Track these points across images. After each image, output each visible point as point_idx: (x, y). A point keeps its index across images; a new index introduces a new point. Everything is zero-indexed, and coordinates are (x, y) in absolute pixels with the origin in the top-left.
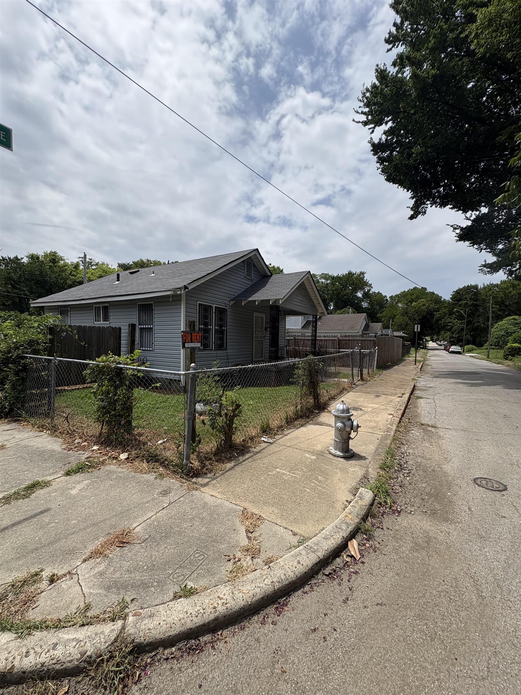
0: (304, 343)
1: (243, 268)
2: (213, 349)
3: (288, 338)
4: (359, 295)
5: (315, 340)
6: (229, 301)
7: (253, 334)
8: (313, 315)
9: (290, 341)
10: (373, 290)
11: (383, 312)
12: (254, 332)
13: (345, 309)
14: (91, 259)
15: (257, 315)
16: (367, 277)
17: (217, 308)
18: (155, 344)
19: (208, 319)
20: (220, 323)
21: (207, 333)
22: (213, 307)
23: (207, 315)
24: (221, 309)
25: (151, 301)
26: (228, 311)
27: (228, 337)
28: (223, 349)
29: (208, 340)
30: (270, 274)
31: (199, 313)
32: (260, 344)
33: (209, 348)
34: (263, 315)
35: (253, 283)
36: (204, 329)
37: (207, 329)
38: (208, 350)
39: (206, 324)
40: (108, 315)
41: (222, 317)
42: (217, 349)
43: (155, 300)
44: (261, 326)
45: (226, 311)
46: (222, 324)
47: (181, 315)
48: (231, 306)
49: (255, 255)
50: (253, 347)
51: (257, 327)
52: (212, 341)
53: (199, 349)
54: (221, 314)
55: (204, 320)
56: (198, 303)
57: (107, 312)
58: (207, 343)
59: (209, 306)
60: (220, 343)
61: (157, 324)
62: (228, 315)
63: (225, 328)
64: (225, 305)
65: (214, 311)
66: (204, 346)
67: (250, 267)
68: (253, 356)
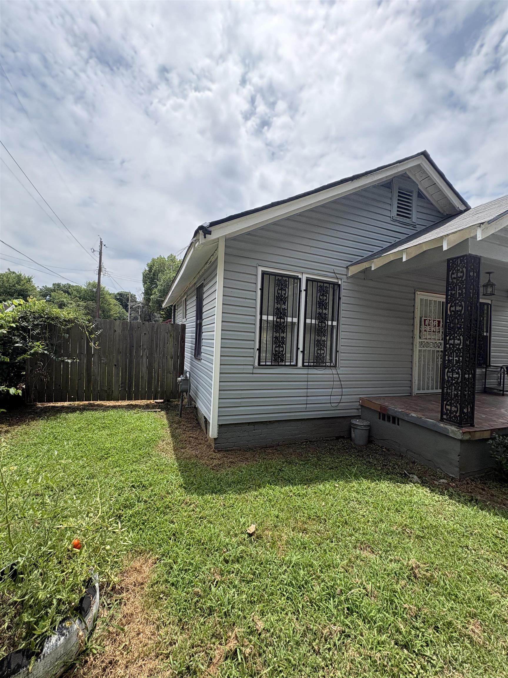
1: (389, 202)
2: (300, 364)
6: (347, 268)
7: (413, 338)
12: (417, 332)
15: (422, 297)
17: (313, 280)
18: (202, 351)
19: (286, 303)
20: (321, 311)
21: (283, 332)
22: (300, 279)
23: (283, 294)
24: (322, 284)
25: (203, 278)
26: (342, 287)
27: (341, 342)
28: (328, 366)
29: (284, 346)
30: (462, 208)
31: (262, 289)
32: (433, 359)
33: (289, 363)
34: (442, 298)
35: (415, 232)
36: (275, 323)
37: (284, 323)
38: (285, 365)
39: (281, 313)
40: (186, 310)
41: (326, 300)
42: (308, 366)
43: (205, 276)
44: (439, 322)
45: (336, 287)
46: (325, 314)
47: (216, 295)
48: (352, 277)
49: (419, 166)
50: (412, 365)
51: (427, 323)
52: (298, 349)
53: (259, 365)
54: (323, 295)
55: (276, 304)
56: (260, 269)
57: (186, 306)
58: (284, 352)
59: (291, 277)
60: (318, 353)
61: (204, 315)
62: (342, 296)
63: (335, 323)
64: (334, 275)
65: (304, 287)
66: (273, 359)
67: (408, 199)
68: (412, 384)
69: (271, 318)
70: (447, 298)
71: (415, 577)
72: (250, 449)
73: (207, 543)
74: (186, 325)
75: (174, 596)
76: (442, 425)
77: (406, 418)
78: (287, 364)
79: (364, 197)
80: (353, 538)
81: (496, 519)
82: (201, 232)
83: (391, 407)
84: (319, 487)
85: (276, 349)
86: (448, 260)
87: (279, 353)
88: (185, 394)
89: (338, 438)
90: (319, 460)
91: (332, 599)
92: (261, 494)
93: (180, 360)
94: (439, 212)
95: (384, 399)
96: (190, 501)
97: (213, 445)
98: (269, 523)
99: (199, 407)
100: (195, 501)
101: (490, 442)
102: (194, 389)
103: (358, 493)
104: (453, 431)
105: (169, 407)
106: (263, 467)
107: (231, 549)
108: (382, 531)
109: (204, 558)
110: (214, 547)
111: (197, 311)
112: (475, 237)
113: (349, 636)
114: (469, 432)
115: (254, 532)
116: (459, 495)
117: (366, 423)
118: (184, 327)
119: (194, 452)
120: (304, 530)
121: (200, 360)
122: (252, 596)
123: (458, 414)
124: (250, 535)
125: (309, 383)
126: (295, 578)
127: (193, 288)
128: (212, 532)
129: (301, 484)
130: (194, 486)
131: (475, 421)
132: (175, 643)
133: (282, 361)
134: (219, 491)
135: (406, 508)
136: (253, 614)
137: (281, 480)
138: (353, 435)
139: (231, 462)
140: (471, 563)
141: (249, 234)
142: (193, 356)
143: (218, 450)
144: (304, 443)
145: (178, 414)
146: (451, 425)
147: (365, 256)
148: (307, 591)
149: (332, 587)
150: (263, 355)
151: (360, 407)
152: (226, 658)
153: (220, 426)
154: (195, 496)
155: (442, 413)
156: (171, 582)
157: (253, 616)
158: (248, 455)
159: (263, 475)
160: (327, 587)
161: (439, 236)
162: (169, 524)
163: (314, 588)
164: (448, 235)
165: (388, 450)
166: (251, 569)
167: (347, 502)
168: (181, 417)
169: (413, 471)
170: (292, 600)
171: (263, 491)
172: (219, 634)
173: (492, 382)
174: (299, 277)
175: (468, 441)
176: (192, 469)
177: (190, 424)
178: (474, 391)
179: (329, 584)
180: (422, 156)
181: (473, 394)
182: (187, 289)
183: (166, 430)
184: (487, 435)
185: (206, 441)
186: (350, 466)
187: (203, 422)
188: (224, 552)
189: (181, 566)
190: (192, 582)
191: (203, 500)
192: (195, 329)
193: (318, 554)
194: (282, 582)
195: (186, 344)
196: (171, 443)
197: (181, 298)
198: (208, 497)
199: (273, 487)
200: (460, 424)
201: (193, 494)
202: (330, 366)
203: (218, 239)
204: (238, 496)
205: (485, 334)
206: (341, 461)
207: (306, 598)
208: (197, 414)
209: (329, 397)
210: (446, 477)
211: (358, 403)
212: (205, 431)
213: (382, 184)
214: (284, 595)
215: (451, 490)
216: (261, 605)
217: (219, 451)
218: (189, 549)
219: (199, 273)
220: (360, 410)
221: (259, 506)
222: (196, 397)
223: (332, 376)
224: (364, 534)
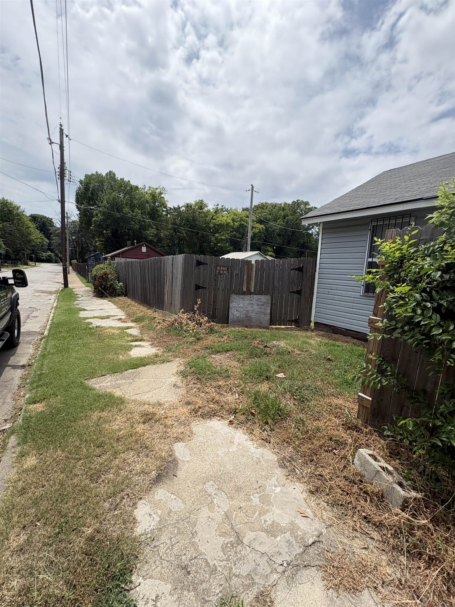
14: (223, 206)
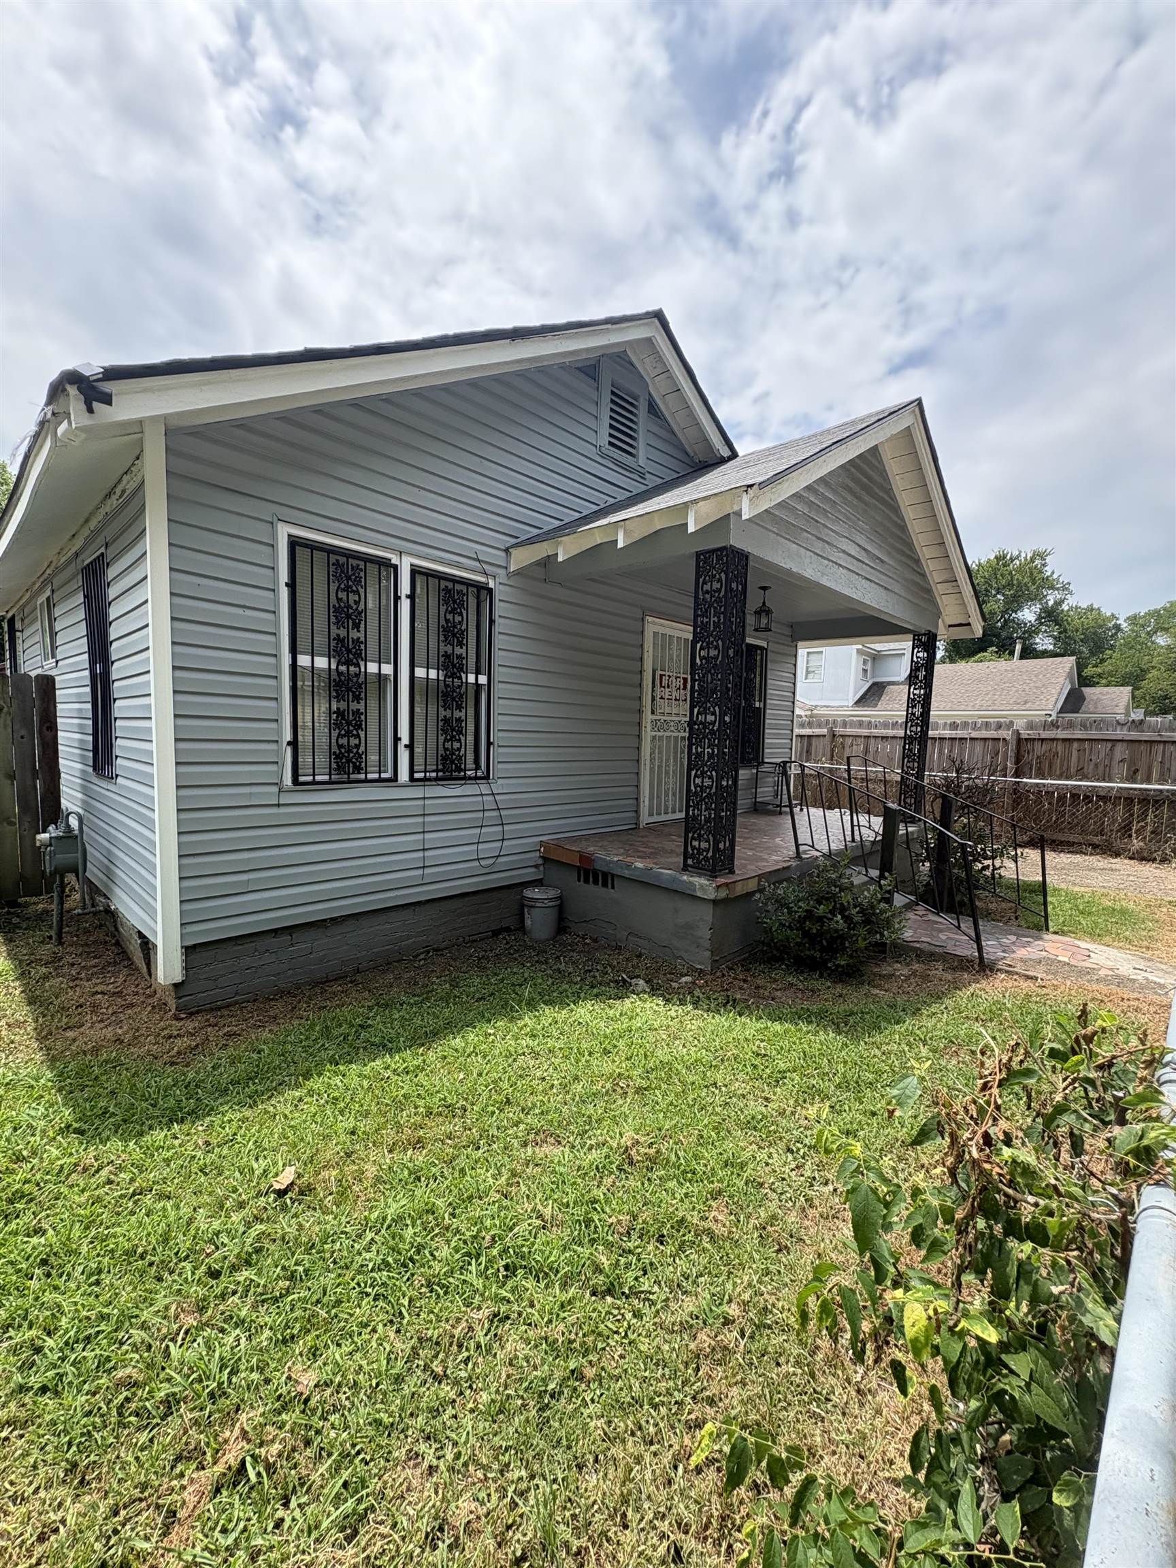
0: (866, 751)
1: (593, 410)
2: (404, 776)
3: (806, 731)
4: (1028, 615)
5: (923, 738)
6: (507, 550)
7: (640, 711)
8: (917, 637)
9: (814, 741)
10: (1070, 602)
11: (1103, 661)
12: (647, 700)
13: (982, 654)
15: (661, 630)
16: (1053, 567)
17: (429, 574)
18: (117, 751)
19: (362, 625)
20: (449, 649)
21: (357, 698)
22: (395, 567)
23: (351, 602)
24: (450, 585)
25: (100, 540)
26: (497, 596)
27: (498, 722)
28: (470, 778)
29: (362, 734)
30: (725, 452)
31: (292, 585)
32: (675, 753)
33: (376, 776)
34: (687, 633)
35: (644, 488)
36: (334, 676)
37: (357, 675)
38: (366, 781)
39: (349, 651)
40: (53, 635)
41: (460, 623)
42: (425, 779)
43: (109, 532)
44: (685, 680)
45: (484, 593)
46: (460, 657)
47: (147, 591)
48: (518, 573)
49: (649, 341)
50: (639, 768)
51: (665, 682)
52: (397, 739)
53: (296, 781)
54: (453, 611)
55: (333, 627)
56: (284, 532)
57: (52, 620)
58: (362, 749)
59: (372, 561)
60: (446, 749)
61: (115, 650)
62: (496, 616)
63: (483, 679)
64: (477, 564)
65: (405, 588)
66: (334, 766)
67: (631, 412)
68: (638, 805)
69: (321, 662)
70: (695, 632)
71: (631, 1163)
72: (283, 993)
73: (154, 1249)
74: (57, 678)
75: (48, 1418)
76: (685, 878)
77: (626, 873)
78: (370, 776)
79: (540, 386)
80: (522, 1127)
81: (759, 1025)
82: (72, 390)
83: (600, 854)
84: (453, 1043)
85: (341, 741)
86: (698, 554)
87: (349, 751)
88: (70, 878)
89: (496, 933)
90: (455, 986)
91: (473, 1262)
92: (310, 1093)
93: (44, 782)
94: (686, 453)
95: (586, 840)
96: (96, 1160)
97: (172, 1003)
98: (331, 1152)
99: (121, 910)
100: (113, 1158)
101: (757, 896)
102: (101, 862)
103: (533, 1036)
104: (701, 886)
105: (15, 920)
106: (317, 1028)
107: (226, 1241)
108: (577, 1098)
109: (146, 1290)
110: (176, 1254)
111: (90, 636)
112: (738, 514)
113: (508, 1318)
114: (727, 885)
115: (292, 1184)
116: (709, 998)
117: (552, 893)
118: (47, 685)
119: (109, 1033)
120: (418, 1142)
121: (113, 778)
122: (287, 1327)
123: (710, 854)
124: (281, 1193)
125: (427, 819)
126: (393, 1250)
127: (71, 570)
128: (172, 1219)
129: (410, 1047)
130: (112, 1120)
131: (736, 862)
132: (56, 1531)
133: (358, 769)
134: (192, 1113)
135: (621, 1044)
136: (289, 1364)
137: (365, 1049)
138: (528, 922)
139: (229, 1035)
140: (718, 1109)
141: (241, 424)
142: (91, 770)
143: (187, 1010)
144: (422, 956)
145: (50, 937)
146: (700, 875)
147: (546, 528)
148: (423, 1266)
149: (474, 1237)
150: (305, 759)
151: (540, 861)
152: (218, 1491)
153: (189, 950)
154: (116, 1144)
155: (686, 856)
156: (37, 1386)
157: (290, 1369)
158: (278, 1007)
159: (317, 1046)
160: (465, 1242)
161: (682, 501)
162: (26, 1239)
163: (436, 1254)
164: (695, 502)
165: (595, 941)
166: (284, 1268)
167: (510, 1060)
168: (60, 943)
169: (637, 972)
170: (385, 1298)
171: (316, 1083)
172: (195, 1449)
173: (765, 792)
174: (393, 562)
175: (725, 901)
176: (104, 1078)
177: (95, 957)
178: (735, 810)
179: (468, 1234)
180: (656, 320)
181: (734, 815)
182: (52, 568)
183: (7, 987)
184: (752, 886)
185: (149, 996)
186: (521, 985)
187: (137, 946)
188: (208, 1255)
189: (72, 1333)
190: (108, 1359)
191: (141, 1148)
192: (88, 689)
193: (447, 1183)
194: (365, 1269)
195: (60, 734)
196: (25, 1021)
197: (32, 598)
198: (159, 1135)
199: (342, 1068)
200: (713, 873)
201: (108, 1139)
202: (476, 778)
203: (140, 422)
204: (247, 1112)
205: (757, 705)
206: (502, 980)
207: (418, 1280)
208: (117, 929)
209: (475, 847)
210: (692, 970)
211: (538, 854)
212: (145, 970)
213: (580, 365)
214: (368, 1295)
215: (697, 992)
216: (309, 1338)
217: (192, 1014)
218: (98, 1283)
219: (87, 521)
220: (541, 868)
221: (305, 1121)
222: (110, 883)
223: (480, 798)
224: (542, 1113)
